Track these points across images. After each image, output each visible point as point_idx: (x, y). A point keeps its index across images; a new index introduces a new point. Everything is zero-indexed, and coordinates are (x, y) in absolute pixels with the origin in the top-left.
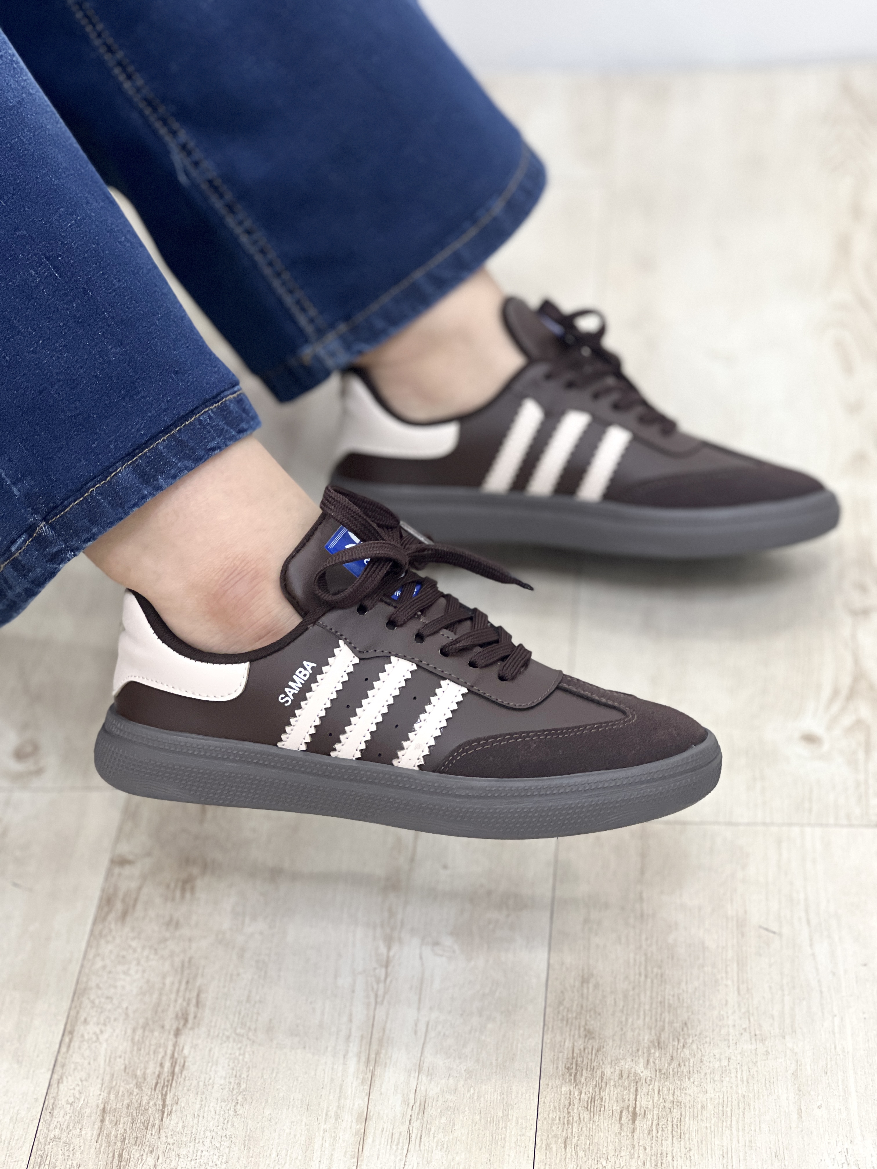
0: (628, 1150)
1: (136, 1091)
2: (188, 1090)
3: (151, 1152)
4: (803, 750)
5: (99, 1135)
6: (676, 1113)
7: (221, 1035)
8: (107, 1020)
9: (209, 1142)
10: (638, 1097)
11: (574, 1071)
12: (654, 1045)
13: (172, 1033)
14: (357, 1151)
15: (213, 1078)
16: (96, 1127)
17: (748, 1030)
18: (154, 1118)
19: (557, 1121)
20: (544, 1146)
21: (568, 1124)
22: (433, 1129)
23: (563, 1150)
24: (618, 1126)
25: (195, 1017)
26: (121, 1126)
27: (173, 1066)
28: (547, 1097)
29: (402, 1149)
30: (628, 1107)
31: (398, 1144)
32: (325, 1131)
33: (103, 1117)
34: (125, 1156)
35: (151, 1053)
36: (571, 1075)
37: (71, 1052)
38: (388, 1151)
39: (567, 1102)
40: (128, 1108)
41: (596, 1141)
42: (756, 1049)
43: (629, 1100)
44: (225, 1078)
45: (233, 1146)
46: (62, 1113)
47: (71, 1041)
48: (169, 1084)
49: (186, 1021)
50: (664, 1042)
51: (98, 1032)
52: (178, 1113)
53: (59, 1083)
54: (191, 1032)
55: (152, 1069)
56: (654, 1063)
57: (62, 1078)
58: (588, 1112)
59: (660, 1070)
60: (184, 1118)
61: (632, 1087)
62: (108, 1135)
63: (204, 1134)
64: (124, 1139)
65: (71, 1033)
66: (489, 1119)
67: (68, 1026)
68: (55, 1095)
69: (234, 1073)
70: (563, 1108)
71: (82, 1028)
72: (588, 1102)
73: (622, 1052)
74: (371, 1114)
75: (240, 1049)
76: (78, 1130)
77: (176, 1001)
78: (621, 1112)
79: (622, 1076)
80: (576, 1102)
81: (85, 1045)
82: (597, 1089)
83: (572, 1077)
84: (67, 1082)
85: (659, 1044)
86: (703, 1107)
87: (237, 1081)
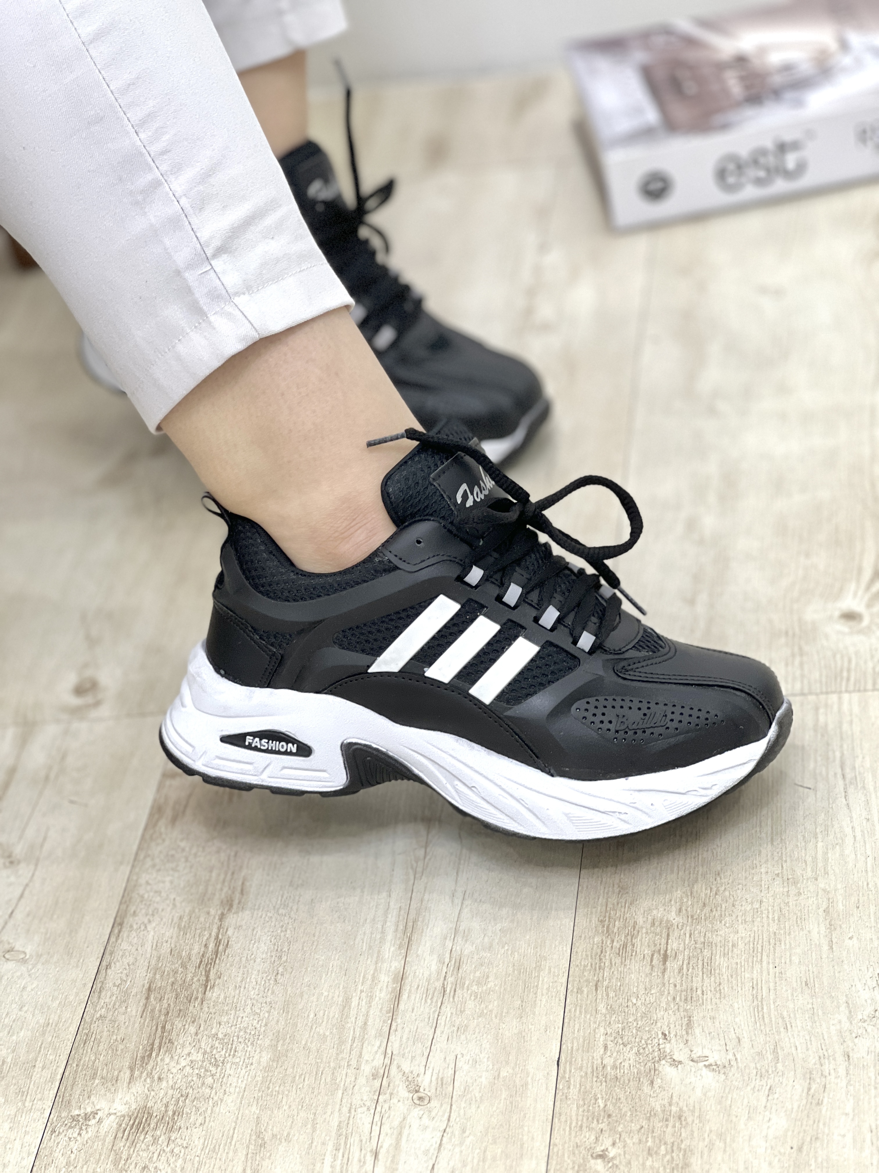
0: (659, 988)
1: (180, 970)
2: (231, 966)
3: (193, 1022)
4: (843, 627)
5: (144, 1011)
6: (707, 953)
7: (264, 916)
8: (156, 911)
9: (249, 1009)
10: (670, 941)
11: (607, 923)
12: (687, 896)
13: (217, 918)
14: (392, 1006)
15: (255, 953)
16: (141, 1004)
17: (780, 875)
18: (198, 992)
19: (589, 967)
20: (575, 990)
21: (599, 969)
22: (467, 983)
23: (594, 992)
24: (649, 967)
25: (239, 903)
26: (165, 1001)
27: (217, 945)
28: (581, 947)
29: (437, 1002)
30: (659, 951)
31: (432, 998)
32: (362, 991)
33: (148, 994)
34: (168, 1027)
35: (197, 936)
36: (603, 926)
37: (119, 941)
38: (423, 1004)
39: (599, 951)
40: (172, 985)
41: (627, 982)
42: (788, 892)
43: (660, 944)
44: (267, 953)
45: (272, 1010)
46: (109, 994)
47: (120, 932)
48: (212, 962)
49: (231, 906)
50: (697, 891)
51: (146, 921)
52: (221, 985)
53: (107, 968)
54: (235, 915)
55: (197, 949)
56: (686, 910)
57: (110, 964)
58: (620, 958)
59: (692, 917)
60: (226, 990)
61: (663, 932)
62: (153, 1011)
63: (245, 1002)
64: (168, 1013)
65: (121, 924)
66: (522, 971)
67: (118, 919)
68: (102, 979)
69: (276, 947)
70: (595, 956)
71: (131, 919)
72: (619, 949)
73: (654, 903)
74: (408, 973)
75: (282, 926)
76: (124, 1008)
77: (221, 890)
78: (653, 955)
79: (654, 924)
80: (608, 949)
81: (134, 934)
82: (629, 937)
83: (605, 929)
84: (115, 967)
85: (691, 893)
86: (733, 946)
87: (278, 955)
